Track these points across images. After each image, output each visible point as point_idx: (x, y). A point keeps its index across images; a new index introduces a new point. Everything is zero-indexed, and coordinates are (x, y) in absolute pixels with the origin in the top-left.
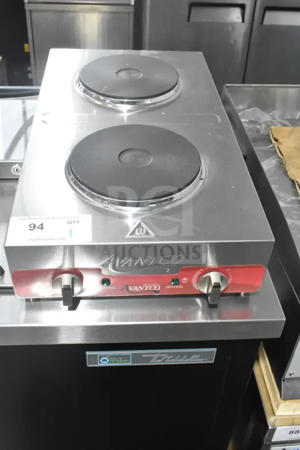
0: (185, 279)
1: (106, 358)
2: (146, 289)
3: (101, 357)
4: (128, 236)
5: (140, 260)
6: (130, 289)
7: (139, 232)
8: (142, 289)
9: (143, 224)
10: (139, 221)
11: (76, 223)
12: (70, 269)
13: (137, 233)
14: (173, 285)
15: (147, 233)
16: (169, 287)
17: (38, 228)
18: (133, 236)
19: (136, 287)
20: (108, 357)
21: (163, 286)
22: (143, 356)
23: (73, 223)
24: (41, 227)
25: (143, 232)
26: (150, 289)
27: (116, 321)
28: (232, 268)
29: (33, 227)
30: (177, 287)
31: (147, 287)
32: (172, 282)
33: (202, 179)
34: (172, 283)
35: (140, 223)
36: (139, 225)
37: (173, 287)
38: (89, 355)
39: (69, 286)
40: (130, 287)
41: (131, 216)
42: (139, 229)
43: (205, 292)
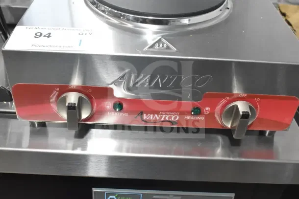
0: (207, 109)
1: (114, 197)
3: (108, 195)
4: (146, 49)
5: (158, 80)
6: (145, 118)
7: (159, 46)
8: (158, 119)
9: (163, 40)
10: (160, 37)
11: (88, 34)
12: (77, 86)
13: (156, 47)
14: (193, 115)
15: (168, 48)
16: (188, 118)
17: (44, 36)
18: (151, 49)
19: (152, 115)
20: (116, 196)
21: (181, 116)
22: (155, 197)
23: (84, 34)
24: (49, 36)
25: (163, 46)
27: (128, 151)
28: (261, 97)
29: (38, 35)
30: (197, 118)
31: (164, 116)
33: (228, 9)
34: (193, 113)
35: (160, 39)
36: (159, 41)
37: (192, 118)
38: (95, 192)
39: (75, 104)
40: (145, 115)
41: (151, 33)
42: (159, 44)
43: (229, 126)
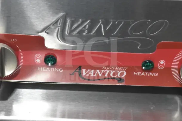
0: (162, 62)
2: (106, 75)
5: (101, 26)
6: (84, 74)
8: (100, 75)
14: (145, 71)
16: (138, 74)
19: (93, 71)
21: (129, 72)
26: (111, 75)
30: (150, 74)
31: (108, 71)
32: (143, 66)
34: (143, 68)
37: (143, 74)
40: (84, 70)
